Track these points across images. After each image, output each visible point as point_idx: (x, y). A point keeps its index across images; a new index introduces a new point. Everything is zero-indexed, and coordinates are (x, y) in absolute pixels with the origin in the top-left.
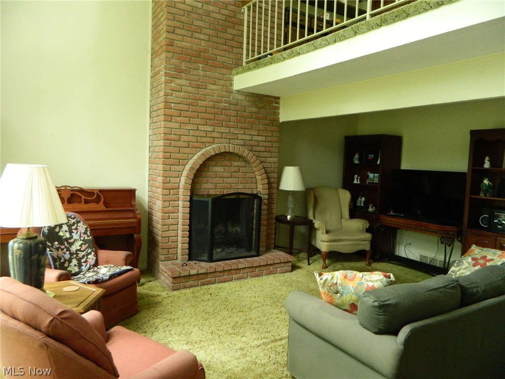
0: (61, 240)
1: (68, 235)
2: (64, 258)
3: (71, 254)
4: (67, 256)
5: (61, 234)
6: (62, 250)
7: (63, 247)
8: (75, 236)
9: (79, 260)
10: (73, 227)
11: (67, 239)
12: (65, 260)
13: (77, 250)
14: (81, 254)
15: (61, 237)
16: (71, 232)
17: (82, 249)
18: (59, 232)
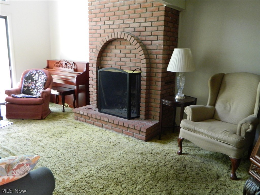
0: (33, 80)
1: (37, 79)
2: (31, 87)
3: (35, 87)
4: (33, 87)
5: (34, 78)
6: (32, 84)
7: (33, 83)
8: (40, 80)
9: (37, 90)
10: (40, 76)
11: (36, 81)
12: (32, 88)
13: (38, 86)
14: (39, 88)
15: (33, 79)
16: (38, 78)
17: (40, 86)
18: (33, 77)
